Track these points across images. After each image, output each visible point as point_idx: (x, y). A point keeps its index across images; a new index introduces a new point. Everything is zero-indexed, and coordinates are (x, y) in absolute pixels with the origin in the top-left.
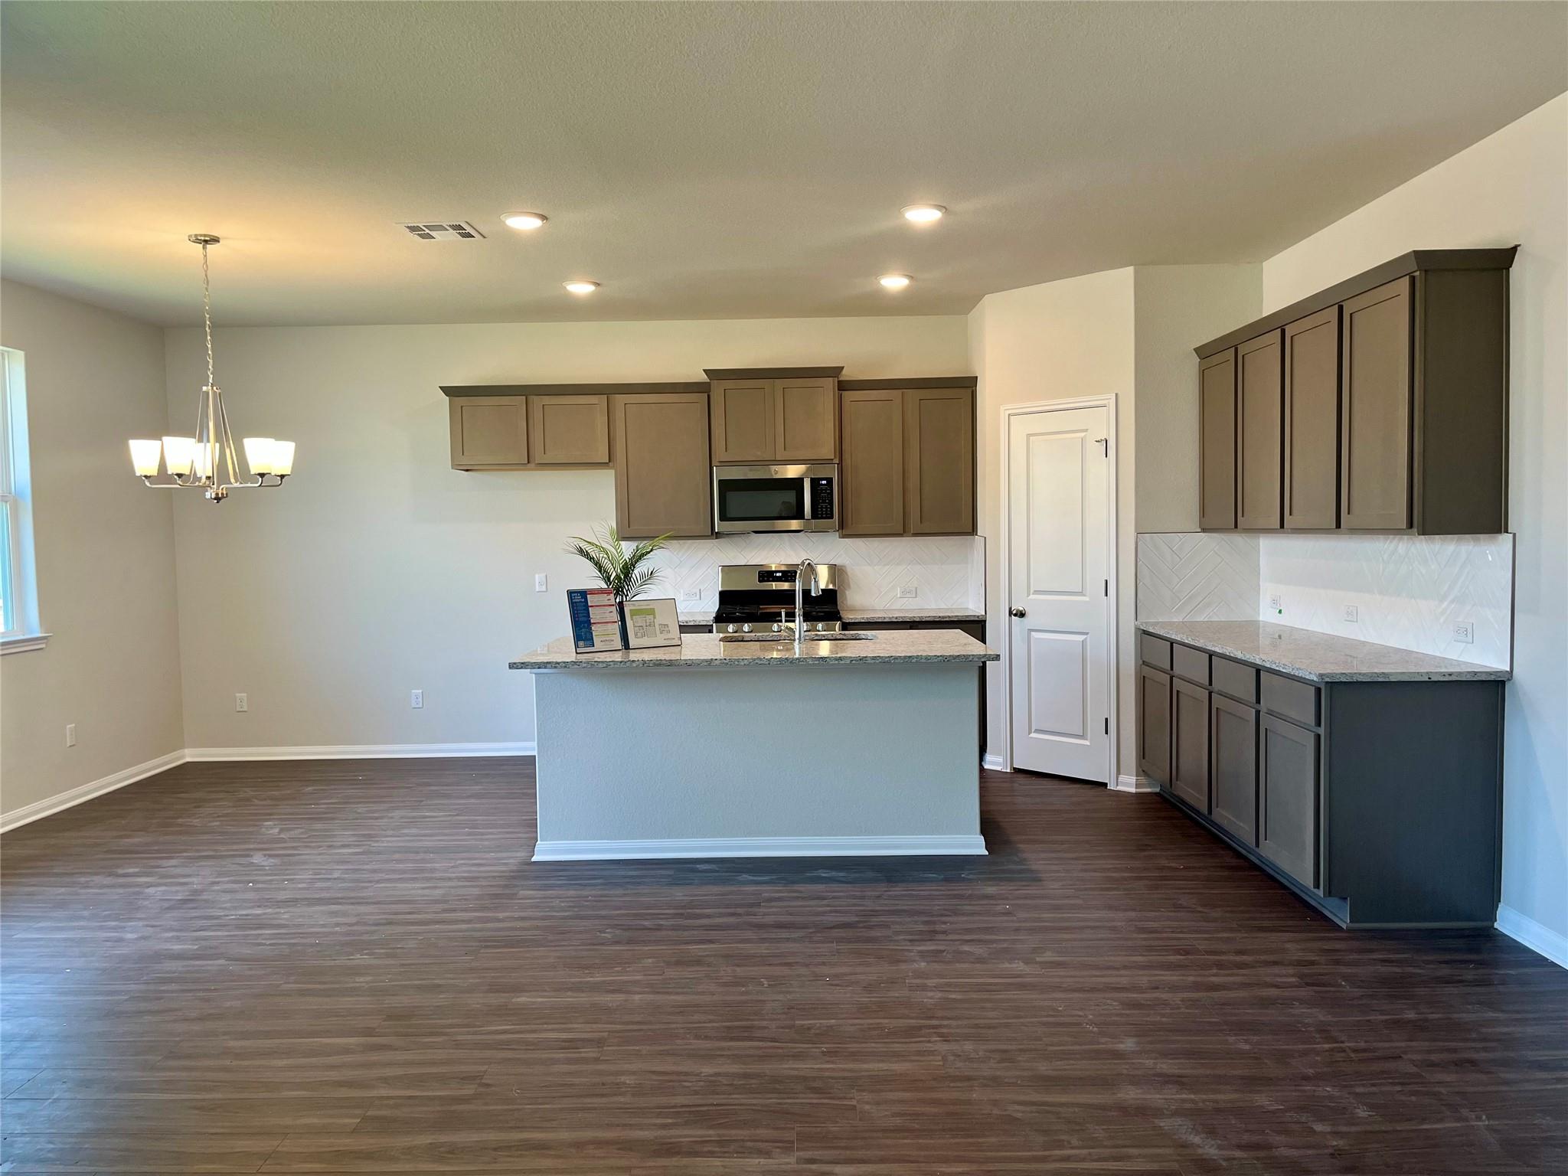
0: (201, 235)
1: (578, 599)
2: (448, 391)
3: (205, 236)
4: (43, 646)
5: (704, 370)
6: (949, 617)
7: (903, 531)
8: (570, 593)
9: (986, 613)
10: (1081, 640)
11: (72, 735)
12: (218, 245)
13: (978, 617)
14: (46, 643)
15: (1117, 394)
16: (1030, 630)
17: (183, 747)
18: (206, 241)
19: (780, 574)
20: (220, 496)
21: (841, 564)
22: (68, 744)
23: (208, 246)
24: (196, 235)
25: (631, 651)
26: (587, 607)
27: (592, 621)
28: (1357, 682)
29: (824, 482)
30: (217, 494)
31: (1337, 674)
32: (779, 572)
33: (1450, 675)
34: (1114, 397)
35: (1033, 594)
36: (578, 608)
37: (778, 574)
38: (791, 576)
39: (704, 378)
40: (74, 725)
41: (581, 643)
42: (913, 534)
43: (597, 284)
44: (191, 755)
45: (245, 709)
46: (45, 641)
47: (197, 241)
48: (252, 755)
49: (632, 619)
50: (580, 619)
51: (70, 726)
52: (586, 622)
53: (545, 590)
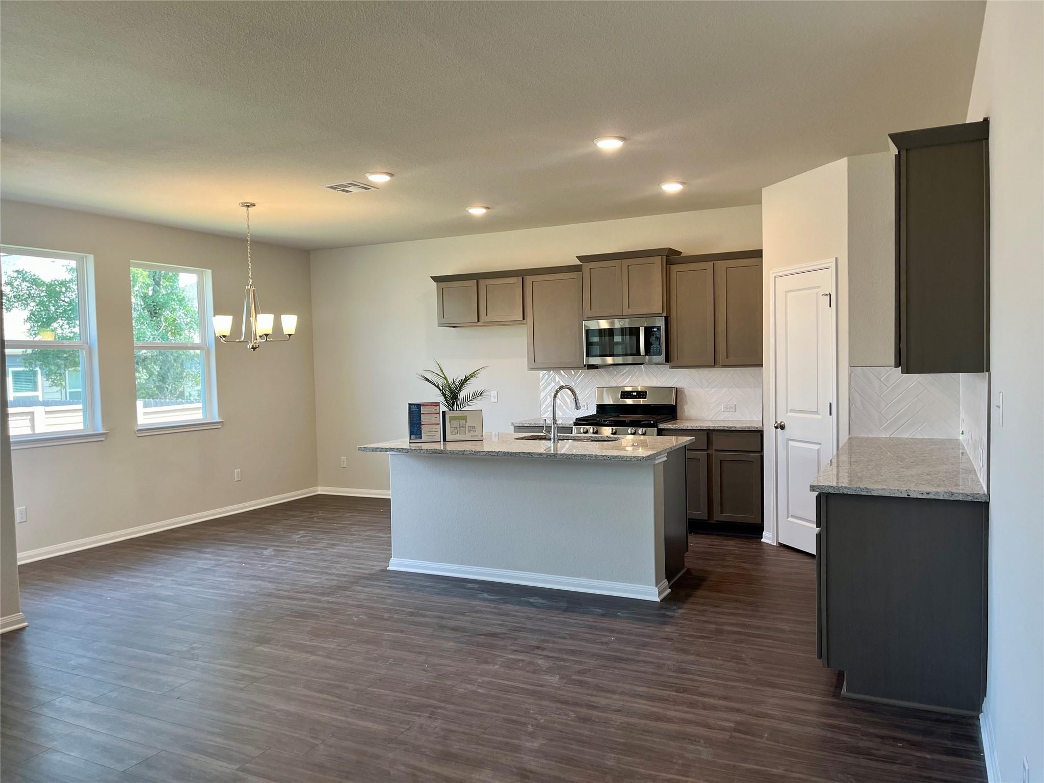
0: (245, 203)
1: (414, 409)
2: (435, 279)
3: (247, 203)
4: (220, 427)
5: (577, 257)
6: (735, 427)
7: (715, 363)
8: (410, 405)
9: (763, 426)
10: (817, 449)
11: (238, 475)
12: (255, 207)
13: (757, 428)
14: (222, 425)
15: (836, 258)
16: (789, 440)
17: (317, 485)
18: (248, 206)
19: (636, 393)
20: (254, 347)
21: (681, 387)
22: (236, 480)
23: (249, 208)
24: (242, 203)
25: (447, 443)
26: (420, 414)
27: (422, 423)
28: (843, 494)
29: (655, 330)
30: (253, 346)
31: (826, 487)
32: (635, 392)
33: (928, 494)
34: (835, 260)
35: (790, 412)
36: (414, 415)
37: (634, 394)
38: (643, 395)
39: (578, 262)
40: (240, 470)
41: (413, 437)
42: (722, 366)
43: (487, 208)
44: (321, 490)
45: (345, 466)
46: (221, 424)
47: (243, 206)
48: (356, 493)
49: (450, 422)
50: (414, 422)
51: (238, 470)
52: (417, 424)
53: (496, 401)
